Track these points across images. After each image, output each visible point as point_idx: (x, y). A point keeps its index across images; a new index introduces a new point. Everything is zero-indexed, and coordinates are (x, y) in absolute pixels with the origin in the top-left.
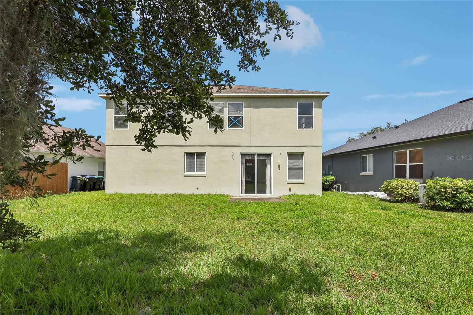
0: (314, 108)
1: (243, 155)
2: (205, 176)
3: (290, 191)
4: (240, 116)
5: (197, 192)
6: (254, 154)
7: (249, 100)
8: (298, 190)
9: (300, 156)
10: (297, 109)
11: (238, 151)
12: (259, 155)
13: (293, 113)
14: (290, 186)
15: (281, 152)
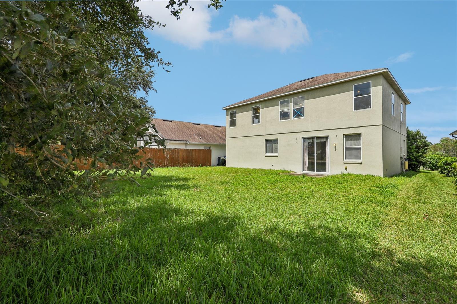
0: (372, 87)
1: (305, 139)
2: (278, 157)
3: (346, 170)
4: (302, 107)
5: (272, 168)
6: (313, 138)
7: (309, 93)
8: (354, 170)
9: (357, 136)
10: (353, 91)
11: (301, 136)
12: (317, 138)
13: (349, 96)
14: (346, 165)
15: (337, 134)
